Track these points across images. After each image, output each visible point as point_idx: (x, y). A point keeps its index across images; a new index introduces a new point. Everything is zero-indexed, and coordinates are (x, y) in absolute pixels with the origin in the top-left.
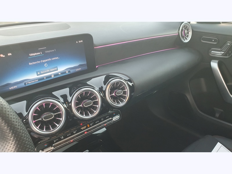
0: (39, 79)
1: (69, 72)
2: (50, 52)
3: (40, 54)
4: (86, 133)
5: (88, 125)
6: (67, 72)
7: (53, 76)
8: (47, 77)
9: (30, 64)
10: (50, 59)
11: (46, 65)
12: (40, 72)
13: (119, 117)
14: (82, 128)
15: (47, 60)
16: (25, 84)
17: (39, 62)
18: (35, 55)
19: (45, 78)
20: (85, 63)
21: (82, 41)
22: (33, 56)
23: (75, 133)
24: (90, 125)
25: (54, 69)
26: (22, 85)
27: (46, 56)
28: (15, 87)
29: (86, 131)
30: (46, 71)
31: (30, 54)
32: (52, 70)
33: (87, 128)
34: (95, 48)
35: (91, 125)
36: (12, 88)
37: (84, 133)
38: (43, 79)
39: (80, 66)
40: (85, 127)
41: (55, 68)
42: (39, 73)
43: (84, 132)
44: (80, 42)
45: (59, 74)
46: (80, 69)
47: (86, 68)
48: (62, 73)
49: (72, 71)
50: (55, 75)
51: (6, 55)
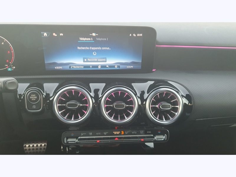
0: (85, 67)
1: (118, 67)
2: (102, 40)
3: (91, 40)
4: (116, 139)
5: (122, 132)
6: (116, 67)
7: (99, 67)
8: (93, 67)
9: (78, 48)
10: (100, 48)
11: (95, 53)
12: (87, 59)
13: (164, 137)
14: (115, 133)
15: (96, 48)
16: (70, 67)
17: (88, 48)
18: (85, 40)
19: (91, 67)
20: (140, 61)
21: (141, 35)
22: (84, 41)
23: (105, 134)
24: (124, 133)
25: (102, 60)
26: (67, 68)
27: (96, 43)
28: (60, 68)
29: (117, 137)
30: (93, 60)
31: (80, 38)
32: (101, 60)
33: (120, 134)
35: (126, 133)
36: (57, 68)
37: (114, 138)
38: (89, 67)
39: (133, 63)
40: (118, 133)
41: (104, 58)
42: (85, 60)
43: (116, 138)
44: (138, 35)
45: (107, 66)
46: (132, 67)
47: (139, 67)
48: (110, 66)
49: (122, 67)
50: (102, 67)
51: (58, 35)
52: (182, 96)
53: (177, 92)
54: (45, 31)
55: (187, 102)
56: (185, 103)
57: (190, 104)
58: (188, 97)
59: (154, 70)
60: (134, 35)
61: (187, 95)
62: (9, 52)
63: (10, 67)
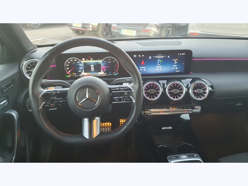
5: (174, 107)
21: (184, 54)
34: (192, 59)
44: (183, 54)
47: (183, 71)
51: (141, 56)
52: (209, 86)
53: (206, 84)
54: (135, 54)
55: (211, 89)
56: (210, 90)
57: (212, 90)
58: (211, 87)
59: (191, 73)
60: (181, 54)
61: (211, 85)
62: (116, 66)
63: (116, 73)
